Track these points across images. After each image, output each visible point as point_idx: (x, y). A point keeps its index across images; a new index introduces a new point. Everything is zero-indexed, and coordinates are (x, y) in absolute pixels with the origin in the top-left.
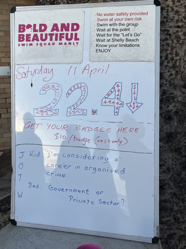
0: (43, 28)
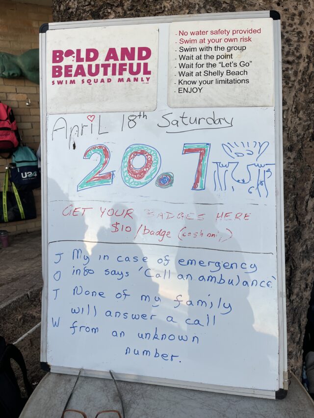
0: (92, 55)
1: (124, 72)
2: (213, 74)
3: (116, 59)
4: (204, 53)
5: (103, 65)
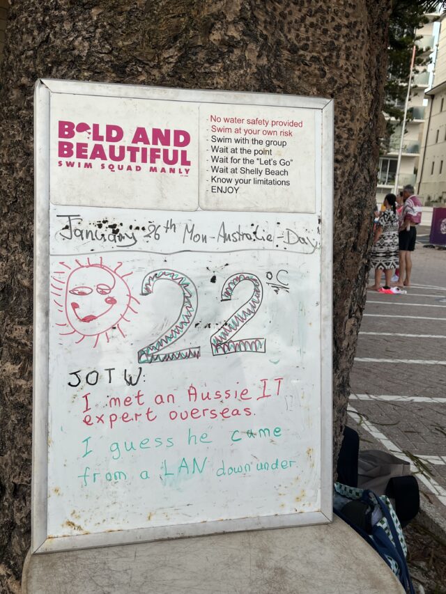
1: (157, 160)
2: (251, 172)
3: (147, 142)
4: (239, 146)
5: (129, 148)
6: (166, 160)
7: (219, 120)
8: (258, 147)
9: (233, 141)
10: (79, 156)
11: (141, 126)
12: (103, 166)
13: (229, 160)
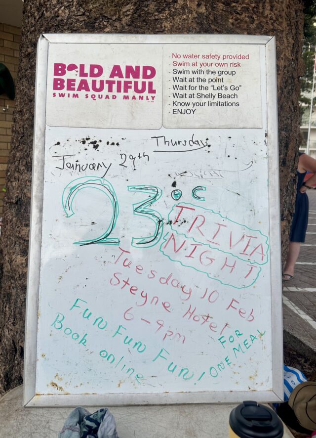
0: (96, 71)
1: (129, 90)
2: (206, 96)
3: (121, 76)
4: (196, 76)
5: (107, 82)
6: (136, 90)
7: (179, 57)
8: (212, 76)
9: (191, 72)
10: (69, 88)
11: (117, 64)
12: (87, 96)
13: (188, 88)
